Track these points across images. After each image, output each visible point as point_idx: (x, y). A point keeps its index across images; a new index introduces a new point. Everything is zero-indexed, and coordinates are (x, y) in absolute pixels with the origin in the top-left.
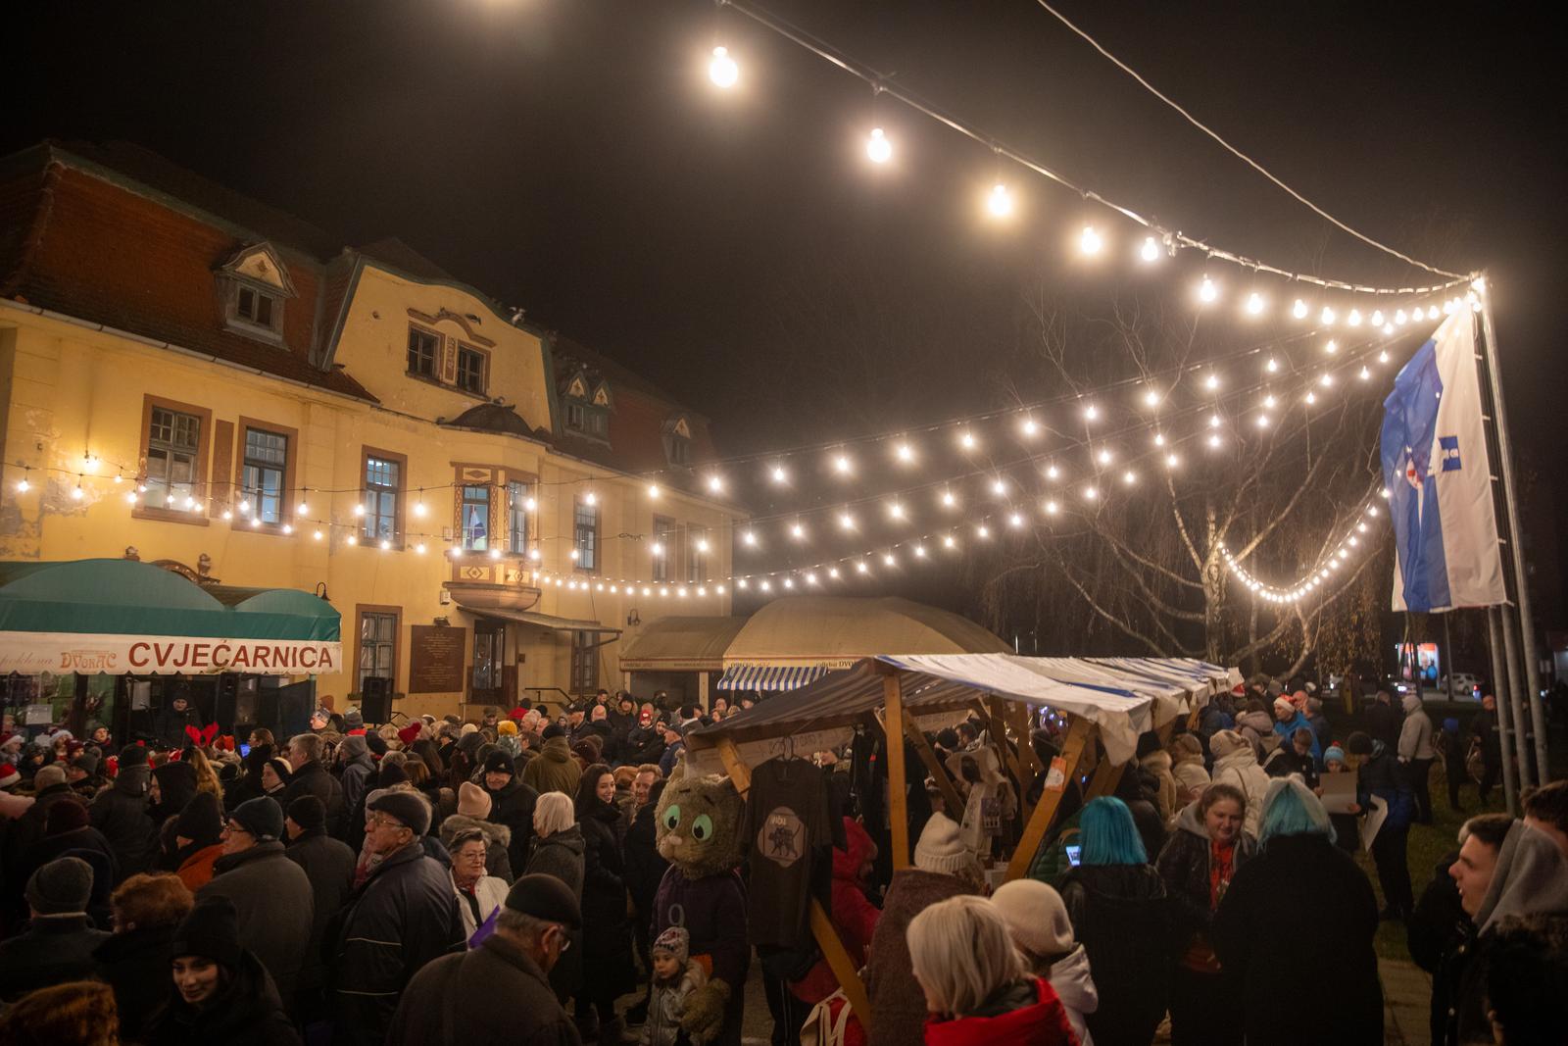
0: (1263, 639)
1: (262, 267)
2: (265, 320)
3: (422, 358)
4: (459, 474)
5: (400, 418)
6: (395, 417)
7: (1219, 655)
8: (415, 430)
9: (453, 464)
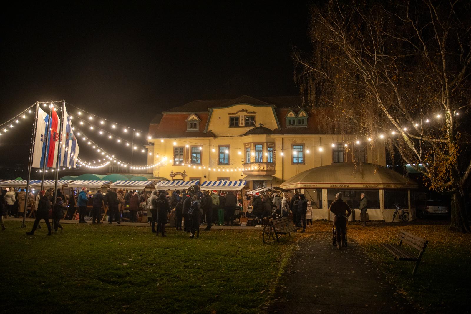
1: (193, 118)
2: (195, 127)
3: (234, 122)
4: (245, 146)
5: (228, 137)
6: (226, 137)
8: (232, 139)
9: (244, 144)
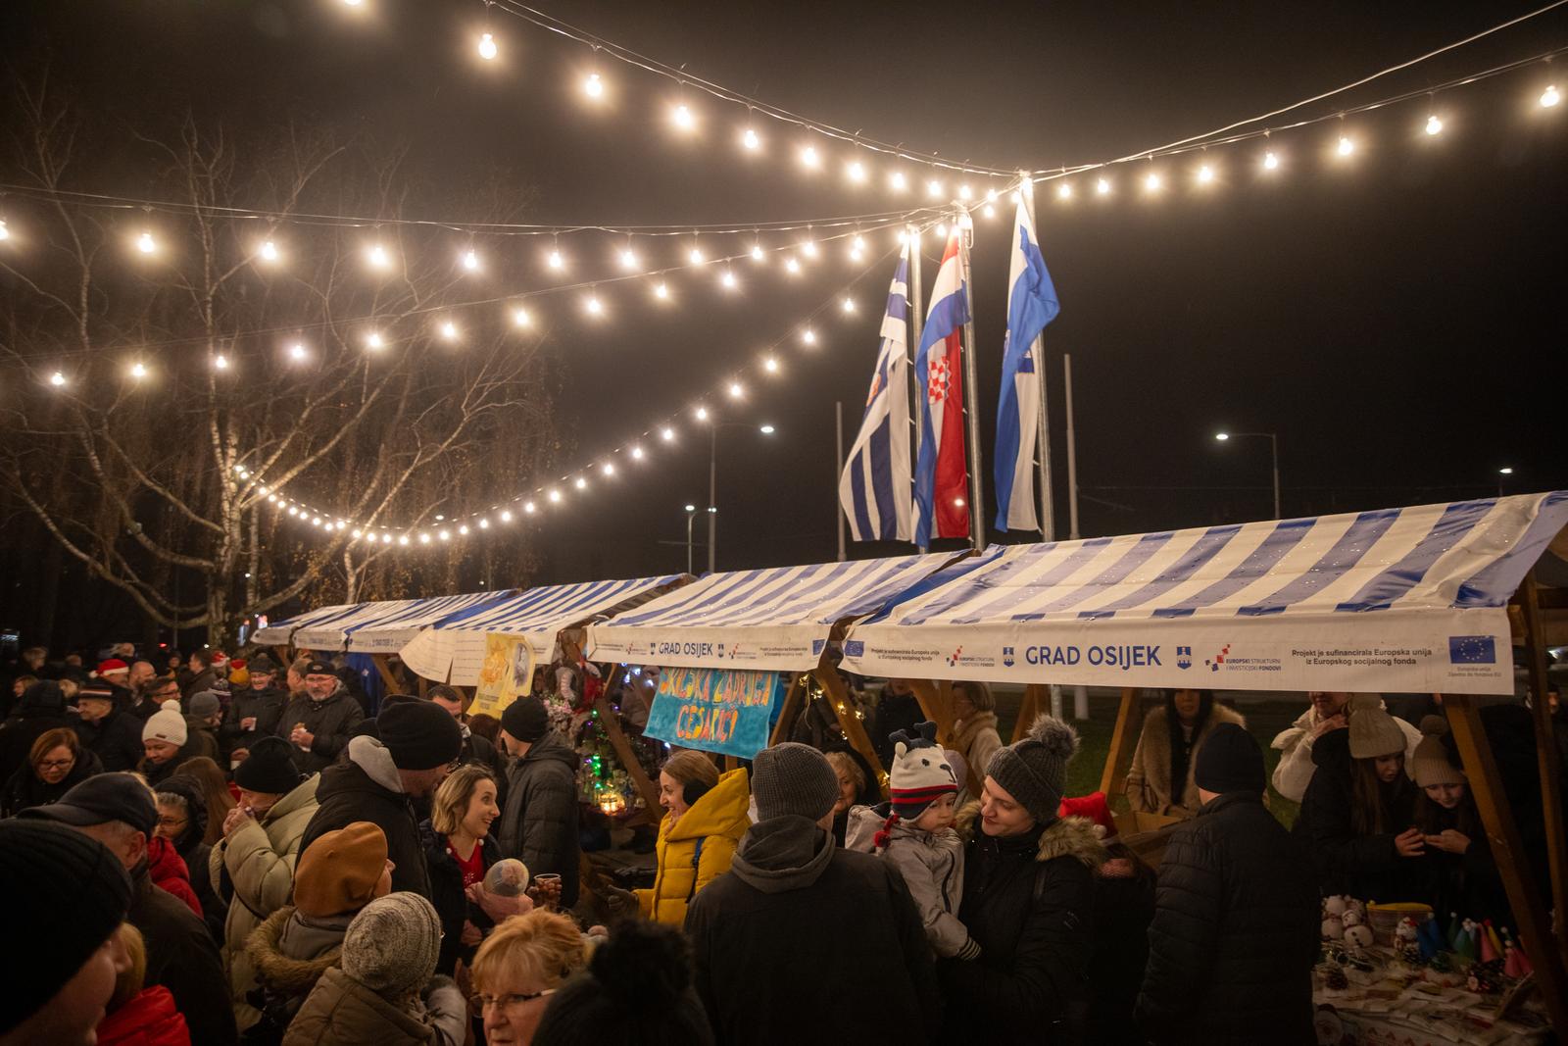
0: (280, 594)
7: (225, 611)
